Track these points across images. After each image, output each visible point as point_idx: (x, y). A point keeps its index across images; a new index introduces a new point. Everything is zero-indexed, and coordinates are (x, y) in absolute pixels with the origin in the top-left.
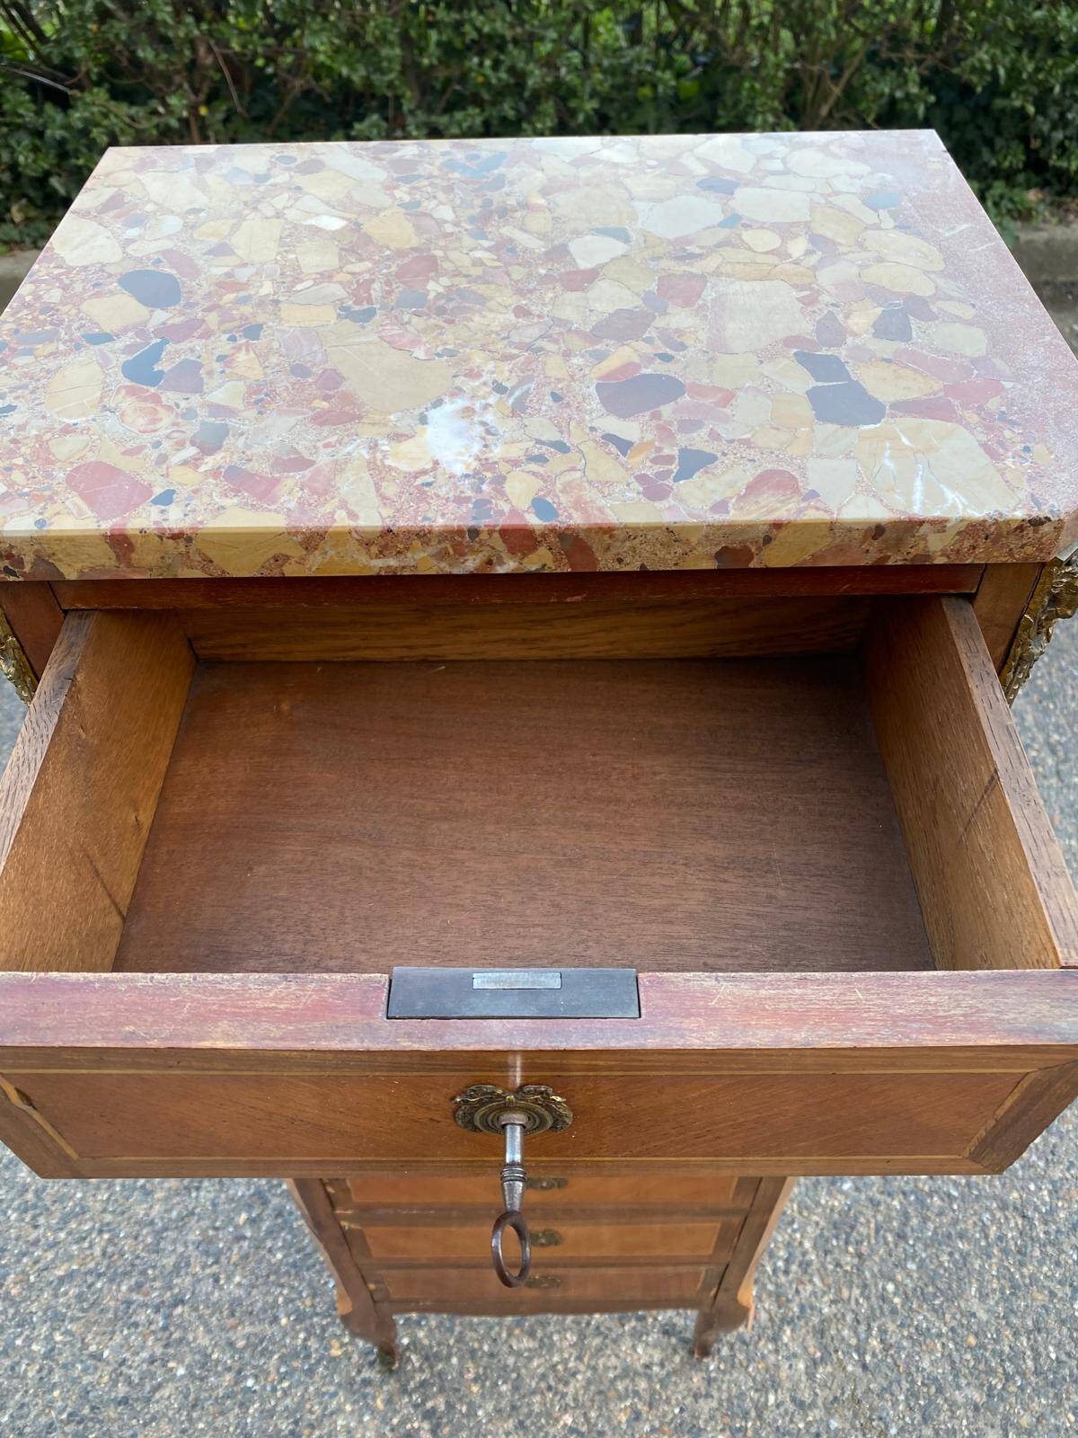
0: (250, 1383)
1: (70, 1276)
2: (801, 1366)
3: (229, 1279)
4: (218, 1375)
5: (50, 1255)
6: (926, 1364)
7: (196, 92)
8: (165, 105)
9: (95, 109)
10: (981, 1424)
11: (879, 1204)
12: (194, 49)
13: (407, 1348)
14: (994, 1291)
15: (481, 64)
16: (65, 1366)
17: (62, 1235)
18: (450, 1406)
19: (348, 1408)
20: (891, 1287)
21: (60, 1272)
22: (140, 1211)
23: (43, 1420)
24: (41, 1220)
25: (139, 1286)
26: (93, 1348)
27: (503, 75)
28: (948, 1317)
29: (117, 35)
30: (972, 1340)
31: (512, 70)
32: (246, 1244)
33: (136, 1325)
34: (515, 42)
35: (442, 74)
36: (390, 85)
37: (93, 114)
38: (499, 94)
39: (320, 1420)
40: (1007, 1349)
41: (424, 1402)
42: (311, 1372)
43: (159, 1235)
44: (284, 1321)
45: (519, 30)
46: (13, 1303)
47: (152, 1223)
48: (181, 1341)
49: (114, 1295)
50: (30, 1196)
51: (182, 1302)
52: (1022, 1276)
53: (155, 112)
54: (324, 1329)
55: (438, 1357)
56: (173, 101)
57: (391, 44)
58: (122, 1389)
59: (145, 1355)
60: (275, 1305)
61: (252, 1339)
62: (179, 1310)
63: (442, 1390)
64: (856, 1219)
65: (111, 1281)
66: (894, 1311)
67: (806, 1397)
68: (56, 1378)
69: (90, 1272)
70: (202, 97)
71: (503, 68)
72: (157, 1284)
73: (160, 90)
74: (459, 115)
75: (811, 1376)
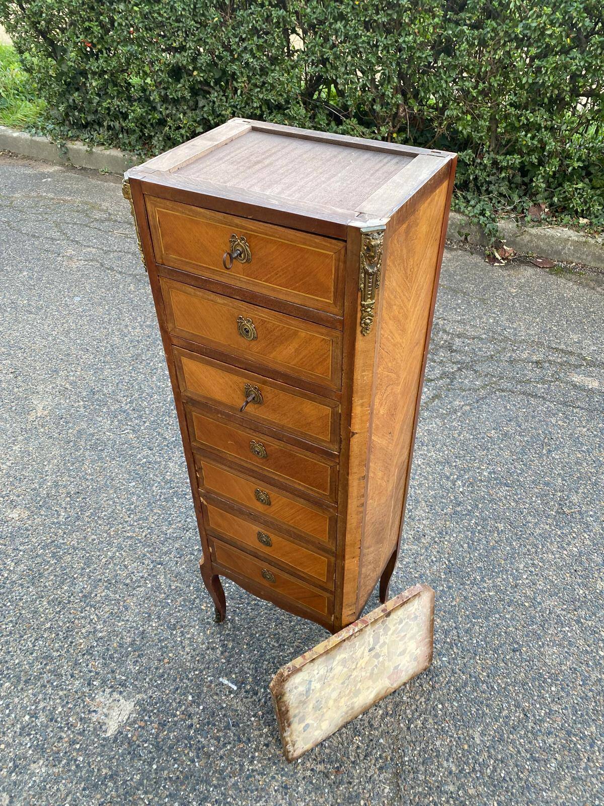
0: (169, 601)
1: (132, 537)
2: (381, 712)
3: (181, 565)
4: (160, 593)
5: (129, 528)
6: (438, 743)
7: (394, 127)
8: (379, 130)
9: (349, 126)
10: (449, 780)
11: (456, 673)
12: (398, 109)
13: (229, 620)
14: (490, 735)
15: (526, 136)
16: (115, 564)
17: (136, 524)
18: (233, 648)
19: (197, 627)
20: (440, 706)
21: (129, 535)
22: (164, 528)
23: (99, 577)
24: (132, 516)
25: (151, 552)
26: (126, 563)
27: (536, 143)
28: (460, 732)
29: (368, 98)
30: (466, 747)
31: (541, 141)
32: (193, 557)
33: (143, 564)
34: (546, 128)
35: (507, 137)
36: (481, 138)
37: (348, 128)
38: (531, 151)
39: (186, 626)
40: (481, 760)
41: (224, 640)
42: (191, 609)
43: (166, 540)
44: (191, 588)
45: (549, 123)
46: (110, 537)
47: (166, 534)
48: (154, 576)
49: (141, 550)
50: (133, 507)
51: (162, 564)
52: (508, 737)
53: (374, 132)
54: (203, 598)
55: (239, 629)
56: (383, 129)
57: (485, 120)
58: (128, 581)
59: (141, 574)
60: (191, 582)
61: (178, 588)
62: (159, 566)
63: (233, 641)
64: (441, 673)
65: (143, 546)
66: (436, 716)
67: (376, 725)
68: (110, 567)
69: (138, 540)
70: (396, 129)
71: (536, 139)
72: (157, 554)
73: (379, 123)
74: (508, 157)
75: (382, 718)
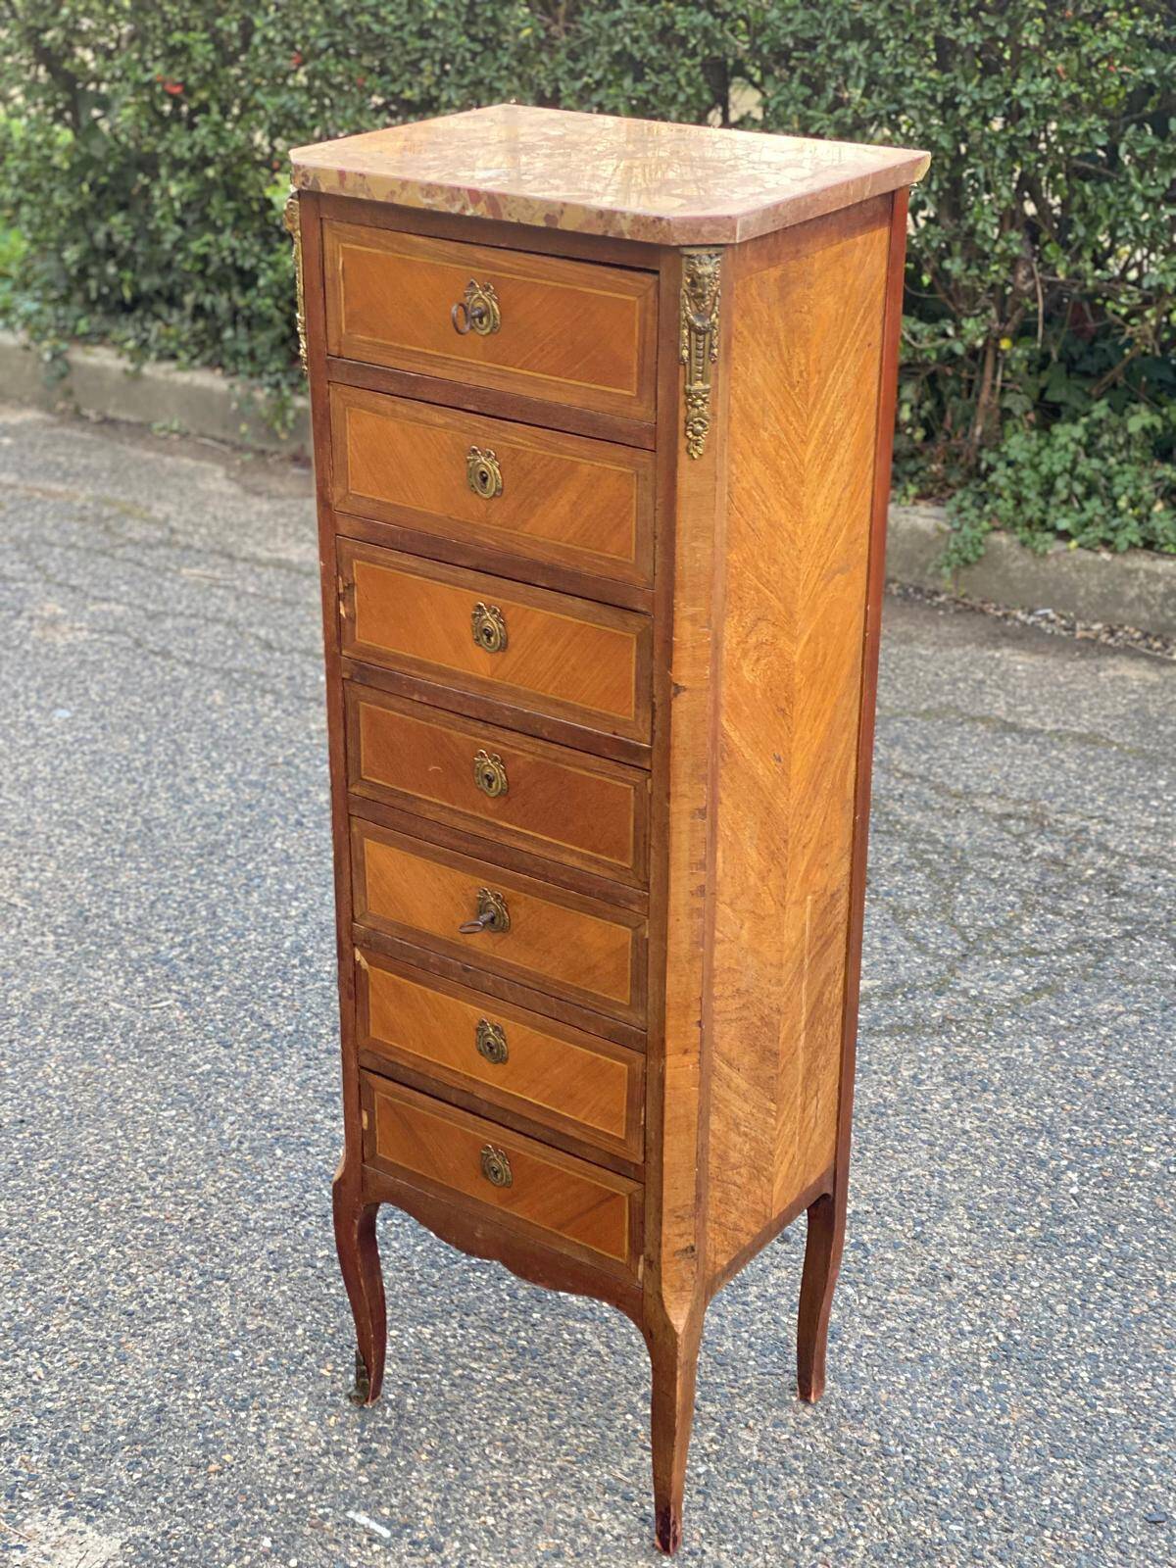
0: (237, 1353)
1: (153, 1221)
3: (278, 1284)
4: (216, 1336)
5: (148, 1202)
7: (1003, 320)
8: (958, 328)
12: (1012, 270)
13: (390, 1402)
16: (103, 1272)
17: (168, 1193)
18: (392, 1457)
19: (304, 1409)
21: (148, 1215)
22: (242, 1210)
23: (59, 1294)
24: (160, 1178)
25: (203, 1253)
26: (133, 1270)
32: (311, 1271)
33: (179, 1276)
39: (273, 1406)
41: (371, 1440)
42: (293, 1373)
43: (245, 1231)
44: (299, 1332)
46: (96, 1215)
47: (247, 1220)
48: (204, 1301)
49: (174, 1246)
50: (164, 1159)
51: (227, 1281)
53: (942, 333)
54: (328, 1354)
55: (411, 1422)
58: (134, 1307)
59: (169, 1296)
60: (301, 1320)
61: (264, 1330)
62: (221, 1283)
63: (395, 1443)
65: (182, 1240)
68: (90, 1276)
69: (171, 1226)
72: (216, 1260)
73: (960, 311)
